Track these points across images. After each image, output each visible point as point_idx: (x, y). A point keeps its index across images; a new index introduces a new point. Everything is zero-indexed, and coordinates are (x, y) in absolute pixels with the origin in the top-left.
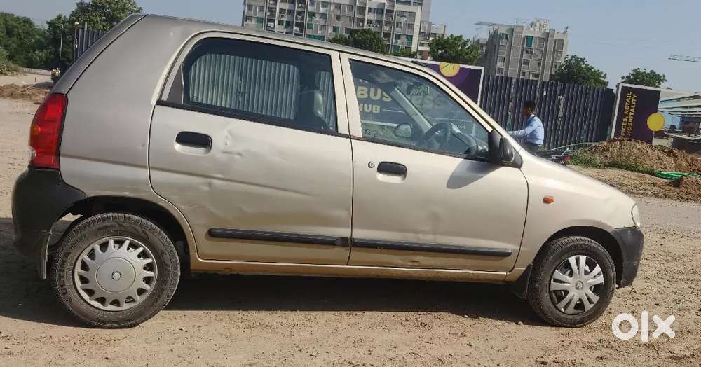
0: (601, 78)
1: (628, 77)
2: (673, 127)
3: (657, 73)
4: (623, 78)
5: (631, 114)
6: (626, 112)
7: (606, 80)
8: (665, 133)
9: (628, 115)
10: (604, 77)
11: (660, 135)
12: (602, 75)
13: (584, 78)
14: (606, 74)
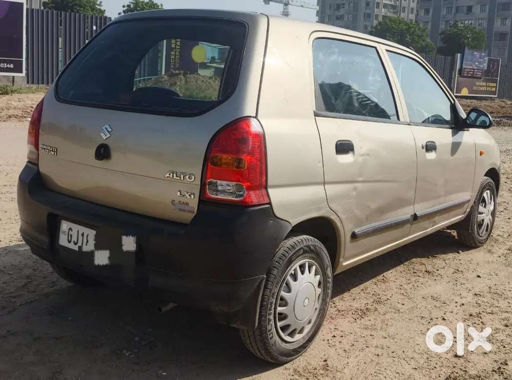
0: (97, 6)
1: (129, 6)
2: (213, 58)
3: (155, 2)
4: (124, 6)
5: (177, 47)
6: (173, 46)
7: (102, 8)
8: (208, 64)
9: (175, 48)
10: (100, 5)
11: (204, 66)
12: (98, 3)
13: (80, 6)
14: (101, 2)
